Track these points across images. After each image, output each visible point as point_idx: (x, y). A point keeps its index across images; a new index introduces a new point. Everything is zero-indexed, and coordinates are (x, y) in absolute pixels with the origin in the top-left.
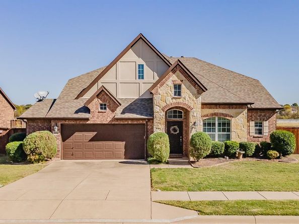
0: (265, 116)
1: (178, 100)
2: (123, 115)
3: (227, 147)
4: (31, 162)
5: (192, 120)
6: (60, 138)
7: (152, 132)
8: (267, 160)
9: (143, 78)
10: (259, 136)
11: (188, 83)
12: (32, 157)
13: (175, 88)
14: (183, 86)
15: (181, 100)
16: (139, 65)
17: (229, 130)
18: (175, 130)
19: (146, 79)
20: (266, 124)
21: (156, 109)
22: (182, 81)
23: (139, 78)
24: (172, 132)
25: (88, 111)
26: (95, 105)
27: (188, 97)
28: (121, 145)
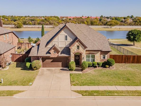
0: (106, 53)
1: (78, 51)
2: (61, 55)
3: (93, 64)
4: (34, 70)
5: (82, 57)
6: (42, 62)
7: (70, 61)
8: (105, 68)
9: (67, 40)
10: (104, 59)
11: (82, 45)
12: (34, 69)
13: (77, 47)
14: (80, 46)
15: (79, 51)
16: (66, 36)
17: (94, 58)
18: (77, 58)
19: (68, 40)
20: (106, 56)
21: (71, 53)
22: (79, 45)
23: (66, 40)
24: (76, 58)
25: (50, 53)
26: (52, 51)
27: (81, 50)
28: (60, 63)
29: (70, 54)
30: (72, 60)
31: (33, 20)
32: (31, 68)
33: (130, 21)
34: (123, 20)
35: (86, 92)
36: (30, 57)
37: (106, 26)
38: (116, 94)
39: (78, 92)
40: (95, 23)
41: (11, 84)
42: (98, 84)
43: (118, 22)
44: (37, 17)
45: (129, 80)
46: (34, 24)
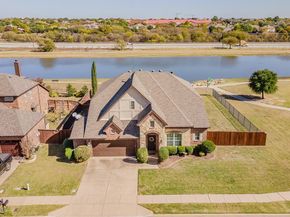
2: (124, 136)
3: (178, 150)
4: (79, 163)
6: (92, 147)
7: (139, 147)
8: (199, 157)
9: (134, 109)
10: (198, 140)
11: (158, 121)
12: (79, 160)
13: (151, 123)
14: (155, 122)
15: (154, 130)
16: (132, 102)
17: (181, 139)
18: (152, 139)
19: (136, 109)
21: (141, 133)
22: (154, 120)
24: (150, 141)
25: (105, 133)
26: (108, 130)
27: (158, 128)
28: (124, 149)
29: (138, 135)
30: (143, 144)
31: (75, 32)
32: (73, 159)
33: (270, 30)
34: (257, 27)
35: (160, 206)
36: (72, 141)
37: (220, 45)
38: (206, 210)
39: (148, 207)
40: (199, 39)
41: (42, 193)
42: (182, 192)
43: (246, 34)
44: (84, 21)
45: (233, 181)
46: (78, 41)
